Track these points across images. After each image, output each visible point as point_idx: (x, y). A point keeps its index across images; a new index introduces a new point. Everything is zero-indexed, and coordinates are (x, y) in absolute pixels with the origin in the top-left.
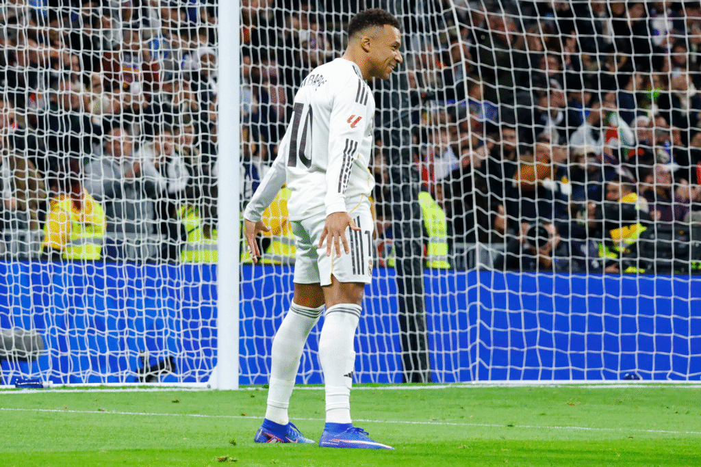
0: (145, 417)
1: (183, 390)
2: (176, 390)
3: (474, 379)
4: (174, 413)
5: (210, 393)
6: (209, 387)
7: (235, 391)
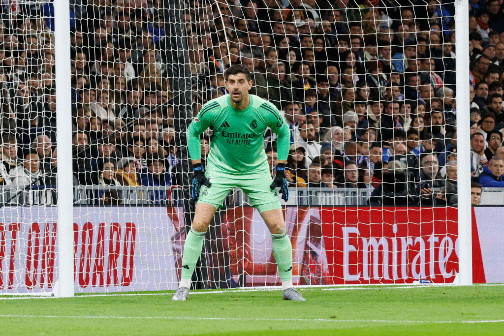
0: (10, 318)
1: (35, 298)
2: (30, 298)
3: (242, 286)
4: (31, 315)
5: (54, 300)
6: (53, 295)
7: (73, 298)
